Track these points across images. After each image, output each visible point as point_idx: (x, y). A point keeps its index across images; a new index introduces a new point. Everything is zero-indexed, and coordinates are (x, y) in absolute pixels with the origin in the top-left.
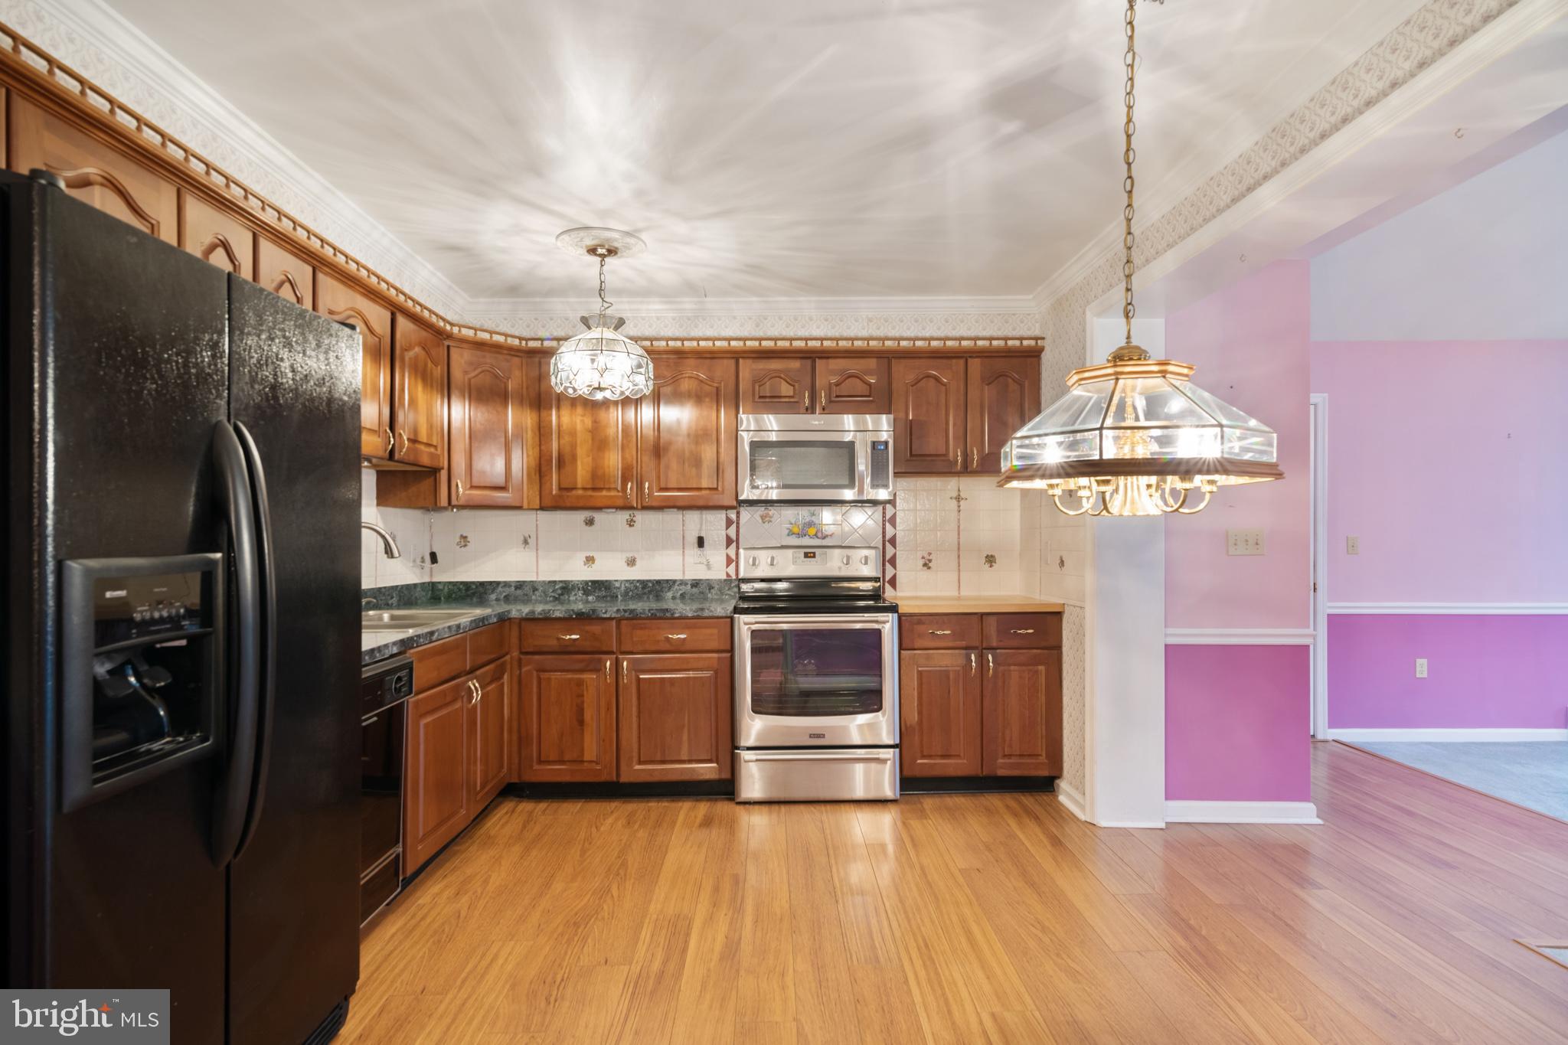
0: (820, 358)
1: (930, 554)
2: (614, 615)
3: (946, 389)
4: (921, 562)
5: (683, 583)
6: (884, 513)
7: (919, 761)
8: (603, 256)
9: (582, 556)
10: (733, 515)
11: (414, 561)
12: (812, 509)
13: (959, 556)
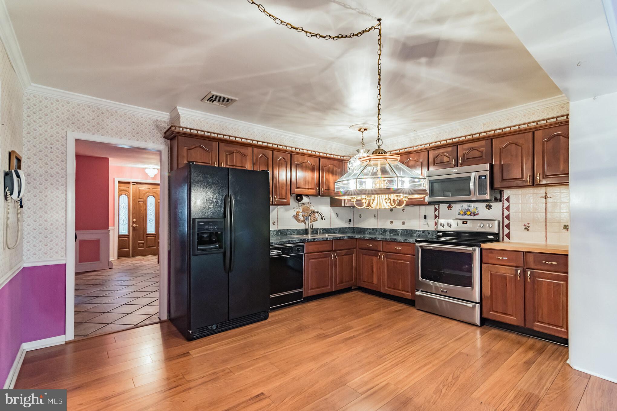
0: (459, 145)
1: (528, 224)
2: (381, 240)
3: (521, 148)
4: (524, 227)
5: (419, 231)
6: (503, 205)
7: (491, 312)
8: (363, 131)
9: (389, 221)
10: (437, 207)
11: (345, 221)
12: (469, 204)
13: (546, 225)
